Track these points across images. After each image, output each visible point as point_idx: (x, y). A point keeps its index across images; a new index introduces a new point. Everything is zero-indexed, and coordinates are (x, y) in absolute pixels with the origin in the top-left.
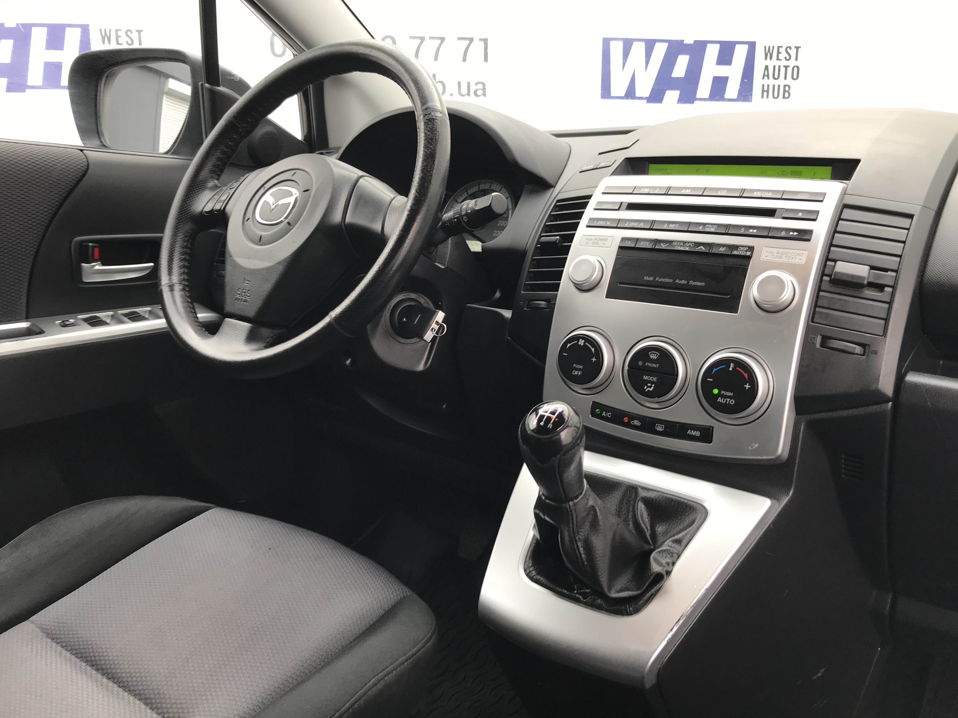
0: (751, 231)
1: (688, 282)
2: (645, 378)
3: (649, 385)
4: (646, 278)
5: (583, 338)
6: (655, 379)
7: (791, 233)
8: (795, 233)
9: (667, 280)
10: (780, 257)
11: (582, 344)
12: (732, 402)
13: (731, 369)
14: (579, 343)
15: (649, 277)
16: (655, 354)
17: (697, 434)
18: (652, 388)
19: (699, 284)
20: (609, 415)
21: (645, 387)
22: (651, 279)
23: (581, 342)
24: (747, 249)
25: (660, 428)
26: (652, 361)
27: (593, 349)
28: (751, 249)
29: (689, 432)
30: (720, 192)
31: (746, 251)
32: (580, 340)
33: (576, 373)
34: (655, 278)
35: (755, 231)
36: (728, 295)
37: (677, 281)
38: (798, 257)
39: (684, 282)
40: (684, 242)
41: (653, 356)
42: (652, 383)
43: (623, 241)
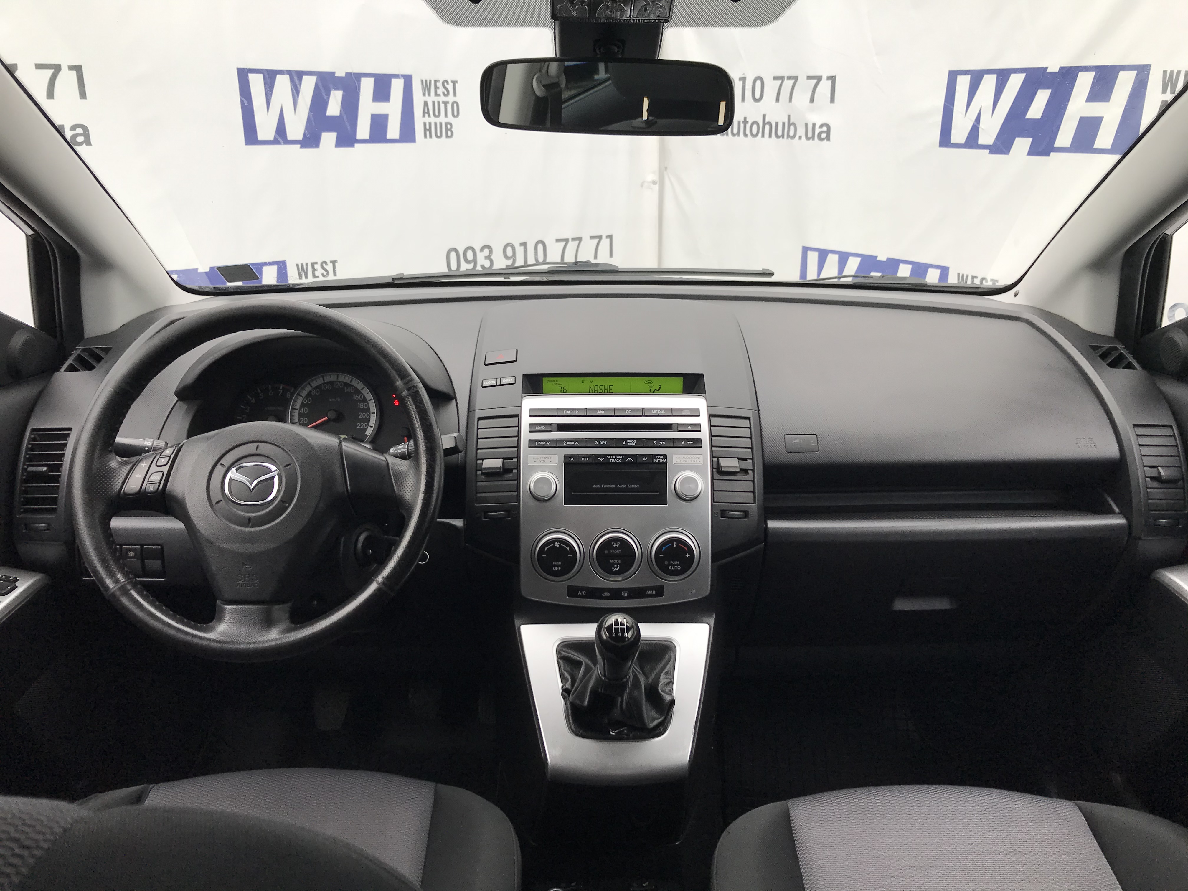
0: (661, 443)
1: (627, 486)
2: (612, 561)
3: (616, 566)
4: (594, 486)
5: (558, 541)
6: (619, 561)
7: (688, 443)
8: (691, 443)
9: (610, 486)
10: (686, 461)
11: (558, 546)
12: (679, 568)
13: (675, 546)
14: (556, 546)
15: (596, 485)
16: (616, 543)
17: (654, 592)
18: (618, 568)
19: (636, 486)
20: (584, 593)
21: (613, 568)
22: (598, 486)
23: (557, 545)
24: (662, 457)
25: (625, 594)
26: (616, 549)
27: (568, 548)
28: (665, 457)
29: (647, 592)
30: (627, 412)
31: (662, 459)
32: (556, 543)
33: (556, 569)
34: (601, 486)
35: (664, 443)
36: (657, 492)
37: (619, 486)
38: (698, 460)
39: (624, 486)
40: (616, 456)
41: (616, 545)
42: (617, 564)
43: (566, 457)
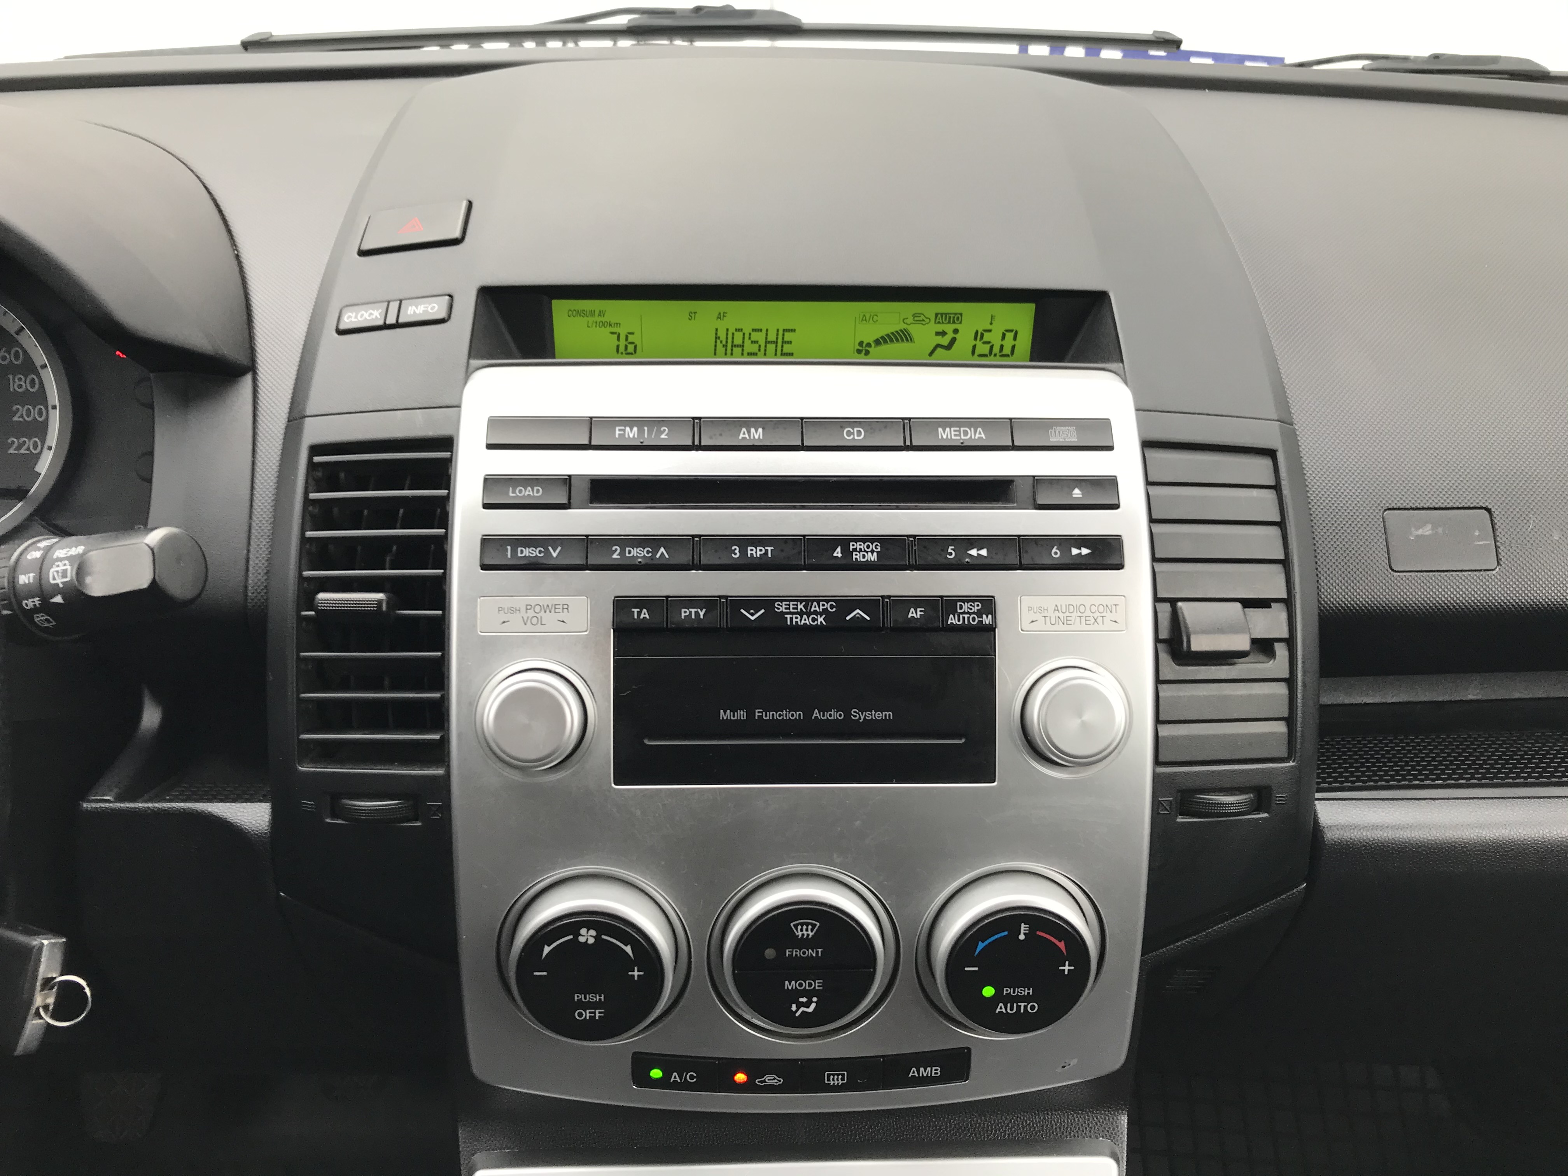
0: (974, 552)
1: (848, 714)
2: (789, 985)
3: (804, 1000)
4: (725, 715)
5: (589, 925)
6: (817, 985)
7: (1075, 551)
8: (1085, 551)
9: (786, 715)
10: (1066, 621)
11: (591, 941)
12: (1033, 1008)
13: (1022, 937)
14: (582, 939)
15: (733, 711)
16: (807, 924)
17: (936, 1071)
18: (813, 1006)
19: (879, 715)
20: (692, 1077)
21: (794, 1008)
22: (741, 715)
23: (587, 936)
24: (977, 607)
26: (805, 943)
27: (628, 949)
28: (988, 604)
29: (913, 1072)
30: (849, 433)
31: (979, 614)
32: (583, 931)
33: (587, 1014)
34: (750, 714)
35: (984, 552)
36: (958, 735)
37: (816, 713)
38: (1109, 616)
39: (834, 715)
40: (808, 601)
41: (805, 931)
42: (809, 994)
43: (622, 605)
